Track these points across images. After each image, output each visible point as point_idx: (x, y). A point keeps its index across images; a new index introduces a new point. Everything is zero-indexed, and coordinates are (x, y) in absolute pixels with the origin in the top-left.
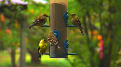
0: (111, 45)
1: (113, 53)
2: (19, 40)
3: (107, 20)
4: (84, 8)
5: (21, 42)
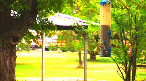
0: (136, 49)
1: (137, 54)
2: (83, 46)
3: (134, 34)
4: (121, 27)
5: (84, 47)
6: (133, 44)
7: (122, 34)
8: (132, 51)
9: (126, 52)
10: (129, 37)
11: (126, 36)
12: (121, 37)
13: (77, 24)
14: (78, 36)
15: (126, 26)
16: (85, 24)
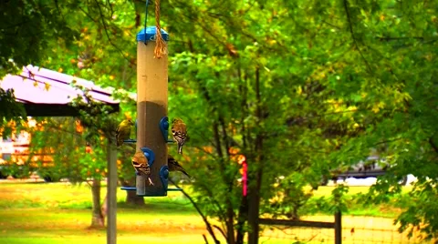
0: (260, 173)
1: (263, 187)
2: (105, 163)
3: (253, 130)
4: (215, 109)
5: (109, 169)
6: (250, 158)
7: (220, 129)
8: (249, 179)
9: (229, 181)
10: (238, 138)
11: (229, 135)
12: (217, 137)
13: (88, 99)
14: (90, 136)
15: (231, 105)
16: (111, 100)
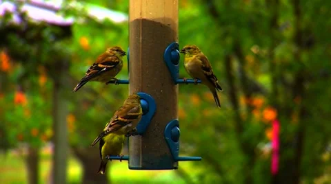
5: (55, 127)
6: (283, 112)
7: (235, 64)
8: (282, 144)
9: (249, 150)
10: (264, 80)
11: (250, 74)
12: (230, 79)
13: (23, 16)
14: (25, 76)
15: (252, 26)
16: (59, 19)
